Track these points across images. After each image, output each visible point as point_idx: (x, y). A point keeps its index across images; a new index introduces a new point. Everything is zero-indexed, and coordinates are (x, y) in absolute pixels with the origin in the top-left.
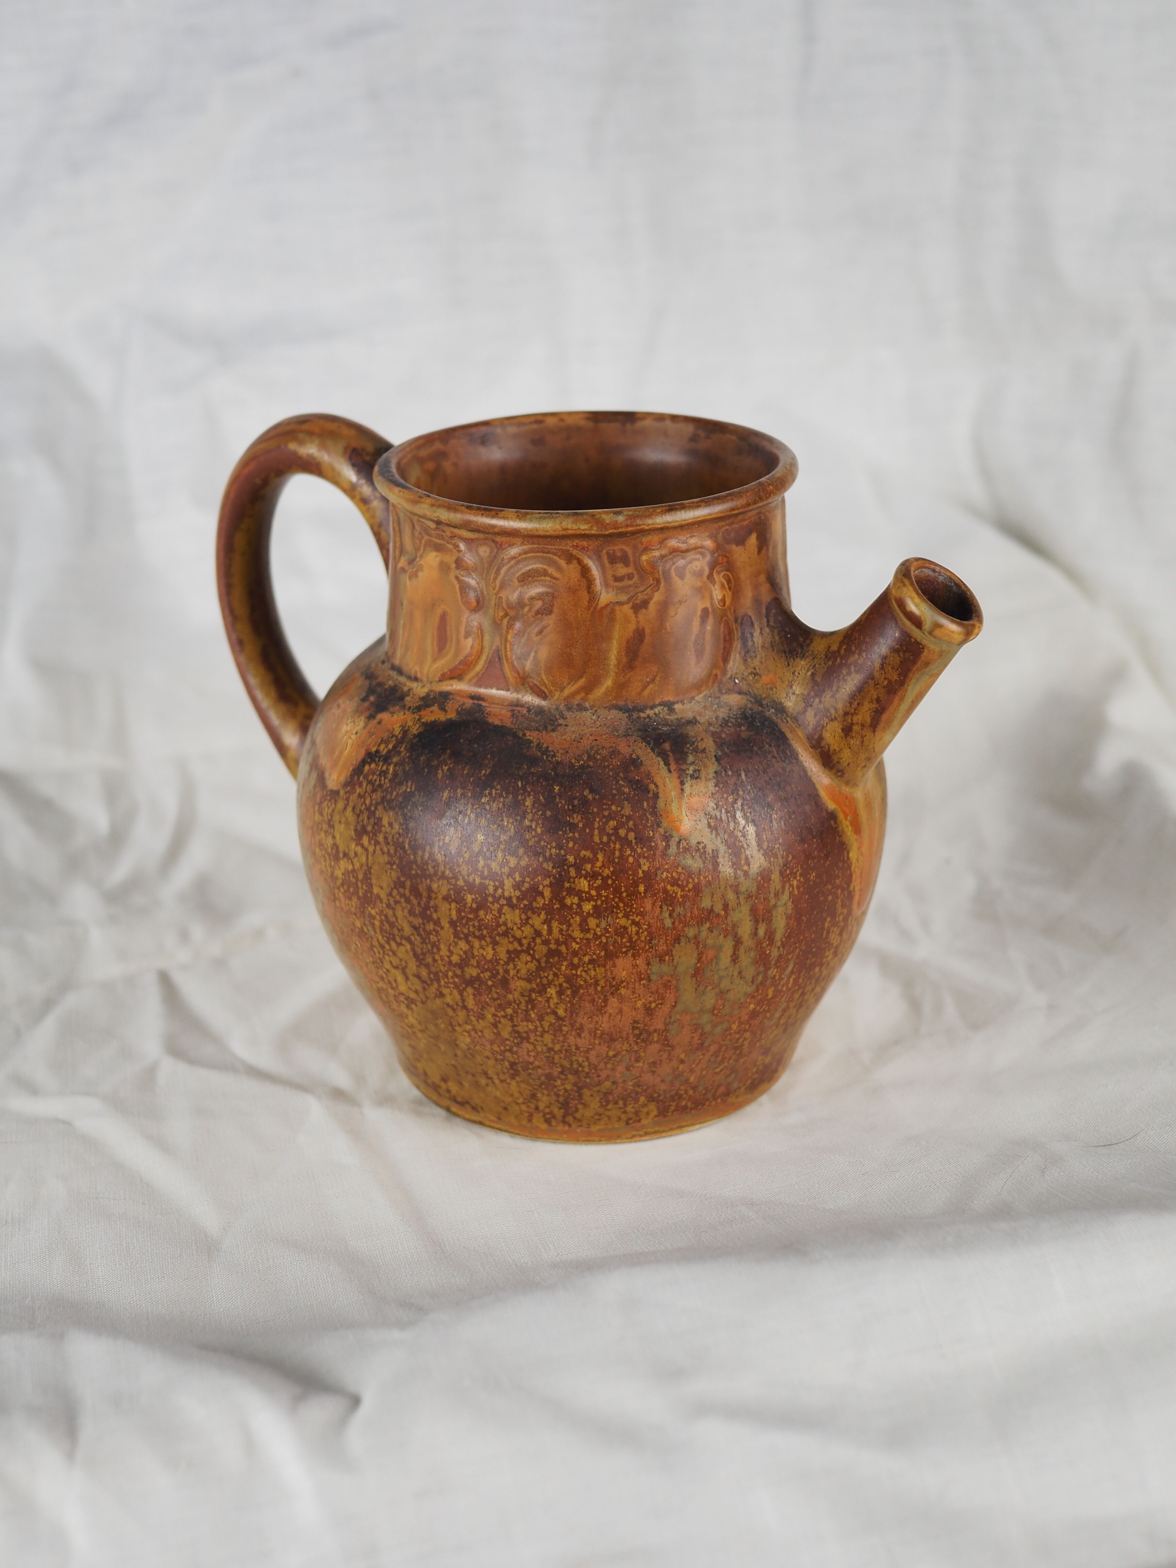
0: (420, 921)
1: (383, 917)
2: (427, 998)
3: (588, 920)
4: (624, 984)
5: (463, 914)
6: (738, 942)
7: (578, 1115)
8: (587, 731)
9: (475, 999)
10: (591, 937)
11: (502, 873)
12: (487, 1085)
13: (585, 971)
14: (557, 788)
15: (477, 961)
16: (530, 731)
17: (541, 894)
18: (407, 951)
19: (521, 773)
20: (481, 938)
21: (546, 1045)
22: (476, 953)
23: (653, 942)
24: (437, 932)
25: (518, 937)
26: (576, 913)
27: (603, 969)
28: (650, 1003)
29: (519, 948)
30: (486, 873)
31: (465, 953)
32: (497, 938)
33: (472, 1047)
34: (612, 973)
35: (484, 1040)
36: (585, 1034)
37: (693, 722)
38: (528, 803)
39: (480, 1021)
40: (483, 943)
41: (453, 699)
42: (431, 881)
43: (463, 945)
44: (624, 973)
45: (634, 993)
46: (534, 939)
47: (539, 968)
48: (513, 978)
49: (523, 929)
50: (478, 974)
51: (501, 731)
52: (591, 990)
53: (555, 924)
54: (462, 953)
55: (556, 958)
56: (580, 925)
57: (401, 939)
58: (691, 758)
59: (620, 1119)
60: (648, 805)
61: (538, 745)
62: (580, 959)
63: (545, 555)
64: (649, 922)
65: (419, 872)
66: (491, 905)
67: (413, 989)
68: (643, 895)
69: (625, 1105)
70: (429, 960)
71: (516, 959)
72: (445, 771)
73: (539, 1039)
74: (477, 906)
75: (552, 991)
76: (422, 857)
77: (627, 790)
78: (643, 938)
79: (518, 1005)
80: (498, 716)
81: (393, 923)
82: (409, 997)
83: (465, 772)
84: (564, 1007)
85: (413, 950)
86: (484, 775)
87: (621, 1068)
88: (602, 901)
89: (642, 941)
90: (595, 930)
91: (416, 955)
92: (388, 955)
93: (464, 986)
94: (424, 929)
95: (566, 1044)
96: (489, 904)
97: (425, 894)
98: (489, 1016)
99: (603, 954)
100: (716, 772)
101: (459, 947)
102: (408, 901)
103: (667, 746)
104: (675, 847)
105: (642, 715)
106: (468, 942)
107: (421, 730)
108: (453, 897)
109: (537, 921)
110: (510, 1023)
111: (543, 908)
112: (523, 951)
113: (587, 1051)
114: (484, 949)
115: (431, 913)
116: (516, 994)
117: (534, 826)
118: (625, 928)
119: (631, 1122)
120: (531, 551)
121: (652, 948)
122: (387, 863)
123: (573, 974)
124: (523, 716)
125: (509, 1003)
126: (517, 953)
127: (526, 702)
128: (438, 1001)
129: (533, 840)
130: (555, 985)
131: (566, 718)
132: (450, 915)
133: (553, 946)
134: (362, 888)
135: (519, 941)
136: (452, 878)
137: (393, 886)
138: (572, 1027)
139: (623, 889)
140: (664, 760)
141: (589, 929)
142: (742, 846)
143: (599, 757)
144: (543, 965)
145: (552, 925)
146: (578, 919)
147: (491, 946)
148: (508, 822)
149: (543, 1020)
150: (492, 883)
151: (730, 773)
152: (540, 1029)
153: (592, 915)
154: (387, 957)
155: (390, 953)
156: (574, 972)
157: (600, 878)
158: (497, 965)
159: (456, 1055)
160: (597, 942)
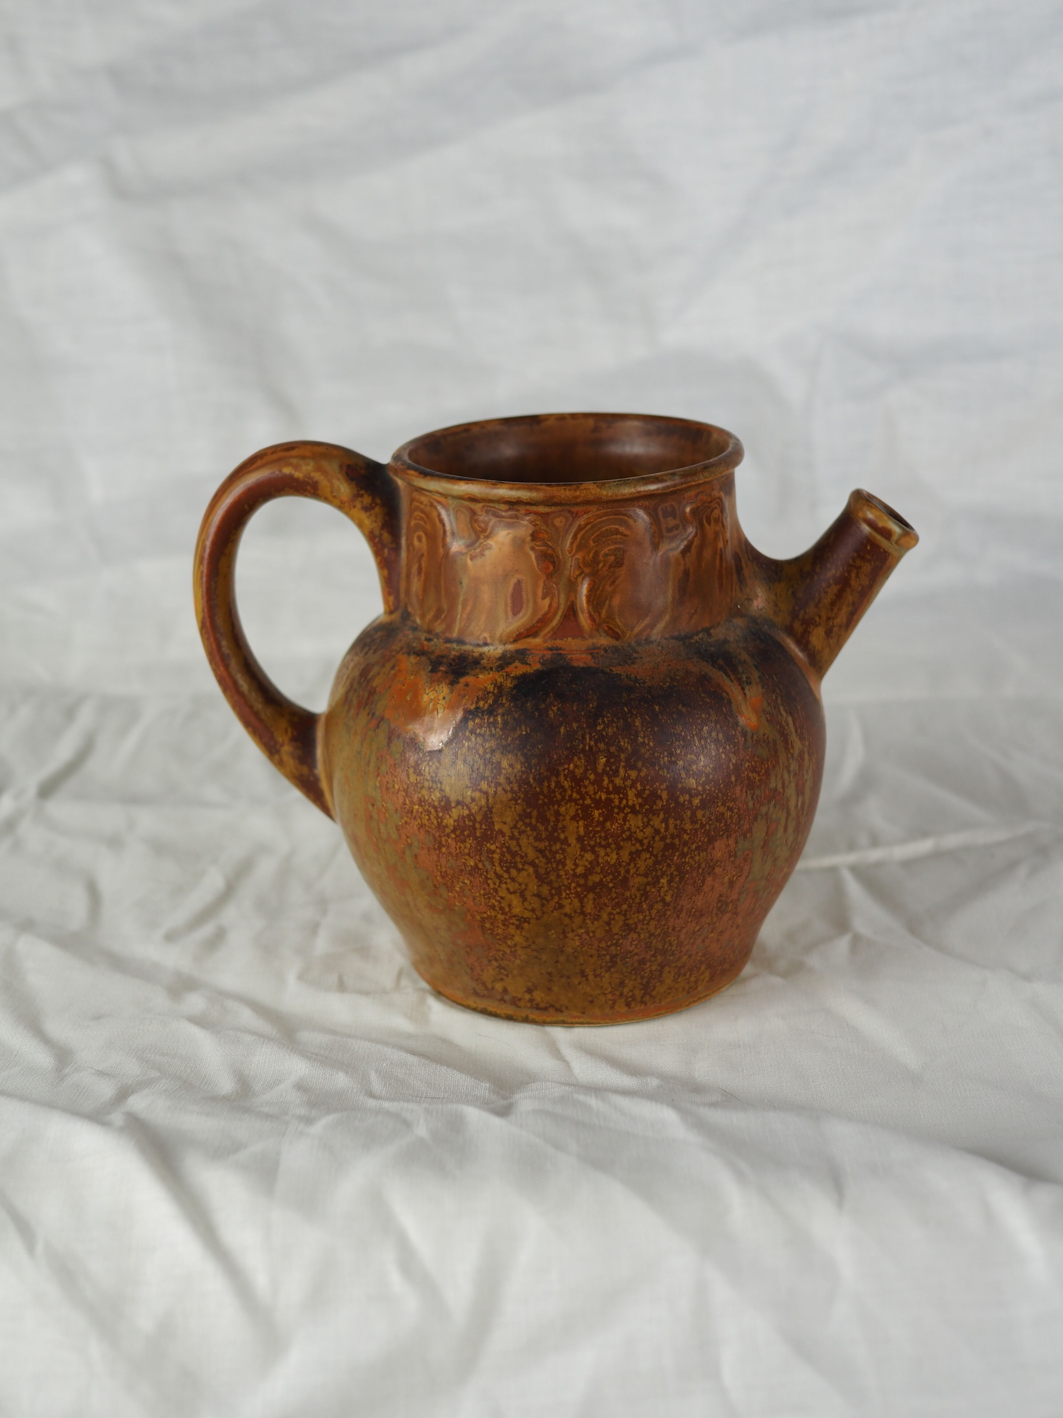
0: (547, 843)
1: (504, 850)
2: (544, 913)
3: (697, 812)
4: (719, 863)
5: (591, 829)
6: (788, 814)
7: (654, 993)
8: (659, 659)
9: (594, 903)
10: (699, 826)
11: (625, 785)
12: (579, 983)
13: (692, 858)
14: (657, 708)
15: (601, 867)
16: (615, 666)
17: (660, 798)
18: (529, 875)
19: (623, 701)
20: (608, 845)
21: (649, 932)
22: (600, 860)
23: (741, 823)
24: (563, 850)
25: (640, 838)
26: (688, 808)
27: (705, 853)
28: (733, 877)
29: (640, 848)
30: (611, 788)
31: (591, 863)
32: (622, 843)
33: (579, 949)
34: (711, 855)
35: (593, 939)
36: (683, 915)
37: (726, 641)
38: (638, 723)
39: (595, 922)
40: (608, 850)
41: (531, 653)
42: (559, 806)
43: (589, 856)
44: (720, 853)
45: (724, 869)
46: (653, 838)
47: (656, 862)
48: (632, 876)
49: (645, 830)
50: (601, 880)
51: (587, 671)
52: (694, 874)
53: (671, 821)
54: (587, 864)
55: (671, 850)
56: (691, 818)
57: (523, 865)
58: (740, 669)
59: (684, 989)
60: (726, 710)
61: (627, 676)
62: (689, 848)
63: (616, 516)
64: (739, 807)
65: (546, 800)
66: (617, 816)
67: (530, 908)
68: (734, 784)
69: (690, 975)
70: (553, 877)
71: (637, 859)
72: (556, 711)
73: (645, 927)
74: (604, 820)
75: (664, 881)
76: (549, 787)
77: (708, 700)
78: (734, 821)
79: (633, 899)
80: (580, 659)
81: (516, 852)
82: (522, 917)
83: (575, 708)
84: (671, 892)
85: (536, 872)
86: (593, 708)
87: (699, 941)
88: (707, 794)
89: (733, 824)
90: (701, 820)
91: (538, 876)
92: (506, 883)
93: (585, 893)
94: (550, 851)
95: (666, 927)
96: (615, 815)
97: (552, 819)
98: (605, 917)
99: (706, 840)
100: (759, 677)
101: (585, 859)
102: (534, 828)
103: (721, 662)
104: (750, 741)
105: (692, 641)
106: (594, 852)
107: (515, 682)
108: (581, 815)
109: (657, 822)
110: (623, 918)
111: (661, 810)
112: (643, 850)
113: (680, 931)
114: (608, 855)
115: (559, 834)
116: (633, 890)
117: (647, 742)
118: (723, 814)
119: (691, 990)
120: (605, 514)
121: (739, 828)
122: (511, 800)
123: (683, 863)
124: (602, 656)
125: (626, 899)
126: (638, 853)
127: (601, 645)
128: (556, 914)
129: (648, 753)
130: (667, 875)
131: (638, 652)
132: (578, 832)
133: (668, 841)
134: (481, 828)
135: (641, 842)
136: (579, 800)
137: (517, 818)
138: (675, 910)
139: (721, 782)
140: (724, 673)
141: (697, 820)
142: (788, 734)
143: (678, 678)
144: (659, 859)
145: (669, 822)
146: (689, 813)
147: (615, 852)
148: (624, 742)
149: (652, 909)
150: (617, 796)
151: (767, 677)
152: (648, 918)
153: (700, 808)
154: (504, 886)
155: (509, 881)
156: (683, 860)
157: (704, 775)
158: (620, 867)
159: (557, 962)
160: (703, 831)
